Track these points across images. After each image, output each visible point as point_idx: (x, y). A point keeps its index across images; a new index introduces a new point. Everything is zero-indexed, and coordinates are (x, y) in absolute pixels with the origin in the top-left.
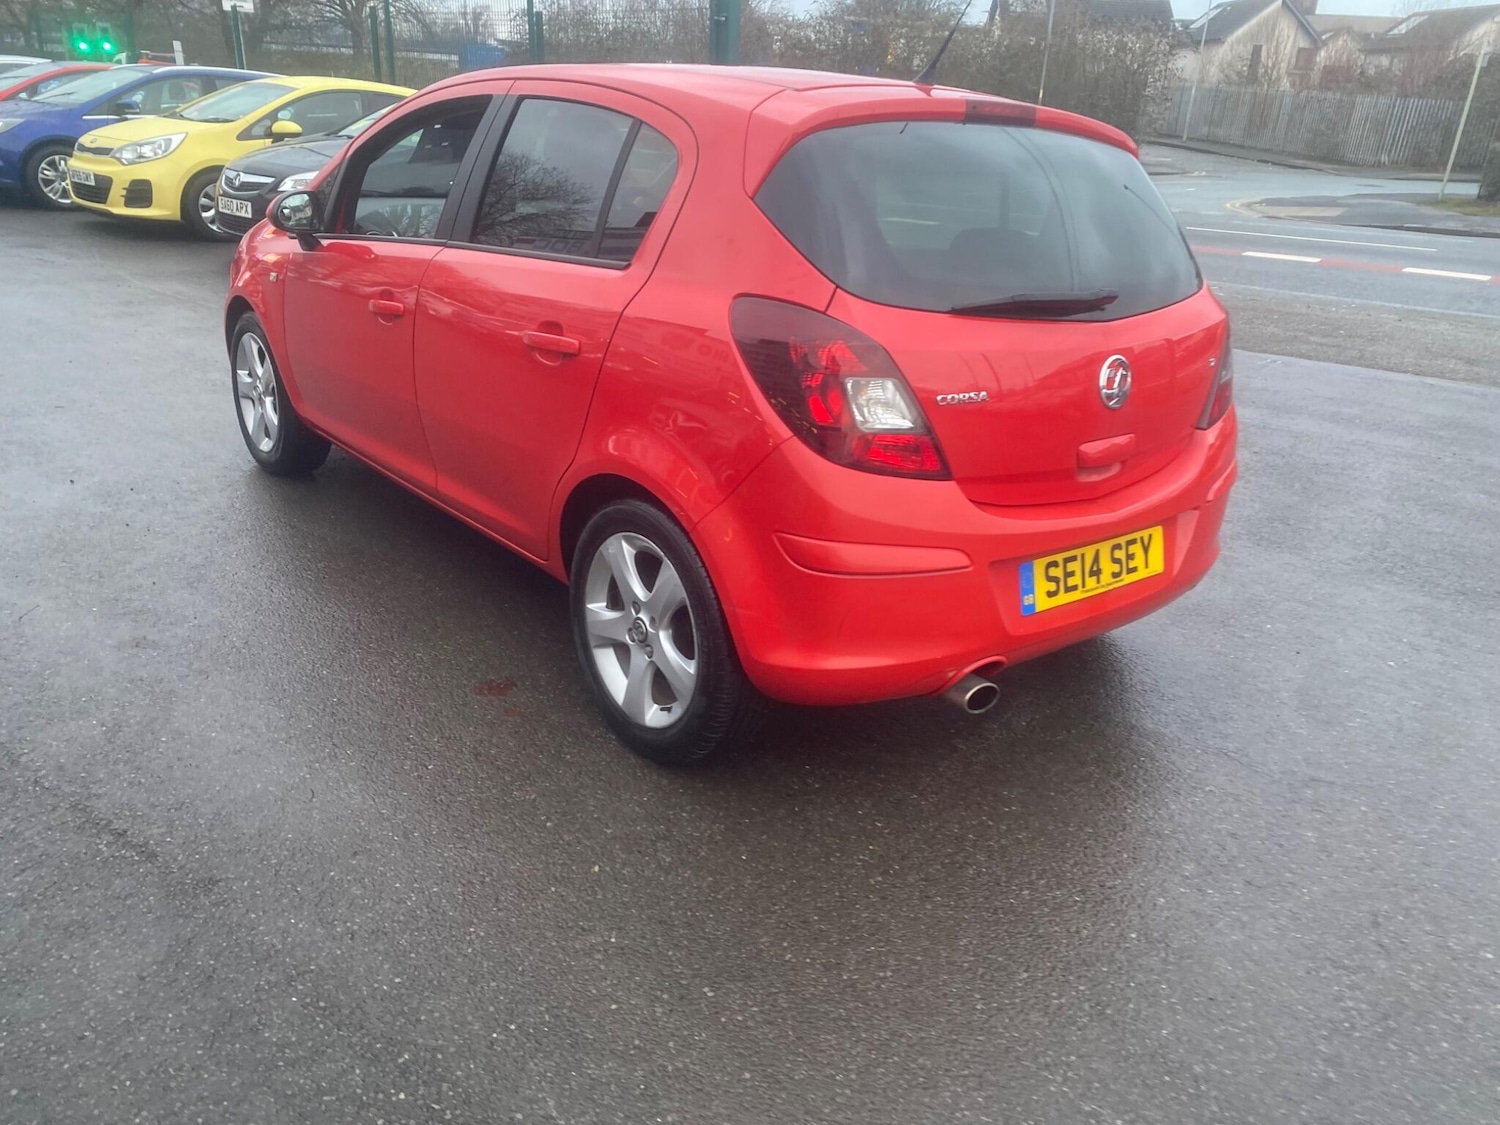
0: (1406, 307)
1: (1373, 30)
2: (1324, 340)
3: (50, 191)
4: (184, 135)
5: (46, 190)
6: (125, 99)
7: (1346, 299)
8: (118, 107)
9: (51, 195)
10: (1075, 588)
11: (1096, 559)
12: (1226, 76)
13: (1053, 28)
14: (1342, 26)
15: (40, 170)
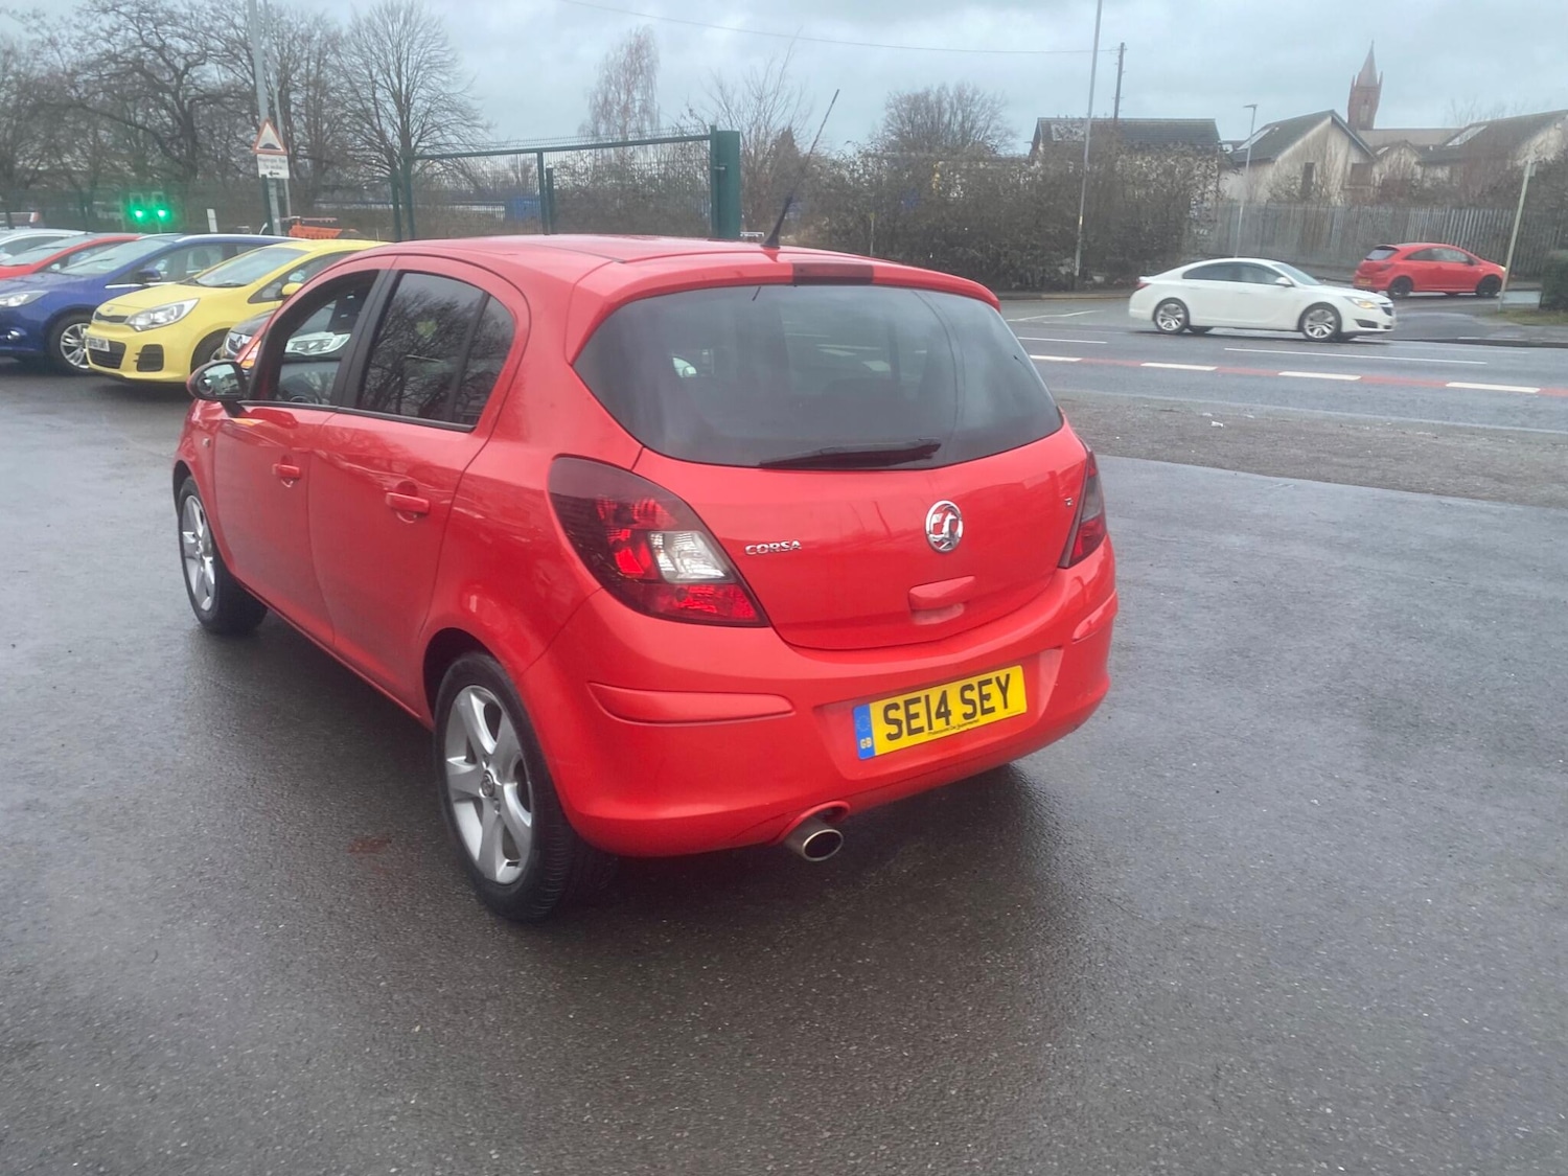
0: (1445, 423)
1: (1432, 142)
2: (1347, 461)
3: (72, 358)
4: (196, 301)
5: (67, 357)
6: (148, 268)
7: (1382, 417)
8: (140, 275)
9: (72, 361)
10: (920, 730)
11: (944, 700)
12: (1275, 195)
13: (1089, 156)
14: (1399, 141)
15: (62, 338)
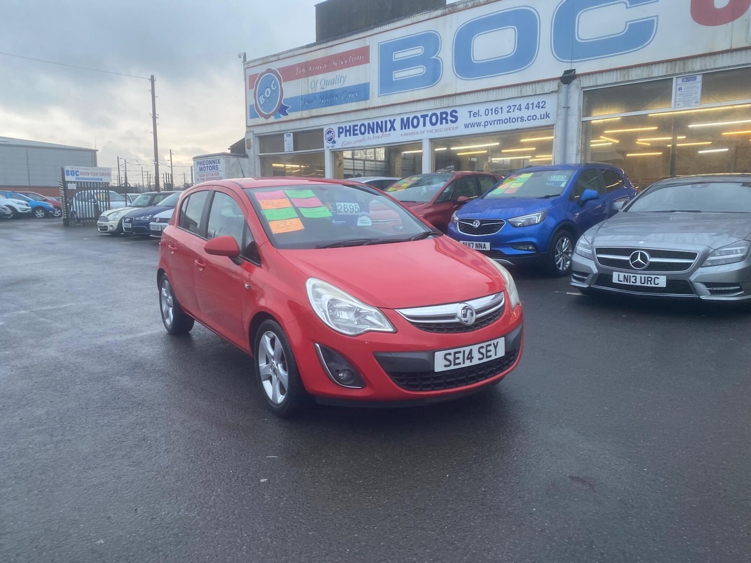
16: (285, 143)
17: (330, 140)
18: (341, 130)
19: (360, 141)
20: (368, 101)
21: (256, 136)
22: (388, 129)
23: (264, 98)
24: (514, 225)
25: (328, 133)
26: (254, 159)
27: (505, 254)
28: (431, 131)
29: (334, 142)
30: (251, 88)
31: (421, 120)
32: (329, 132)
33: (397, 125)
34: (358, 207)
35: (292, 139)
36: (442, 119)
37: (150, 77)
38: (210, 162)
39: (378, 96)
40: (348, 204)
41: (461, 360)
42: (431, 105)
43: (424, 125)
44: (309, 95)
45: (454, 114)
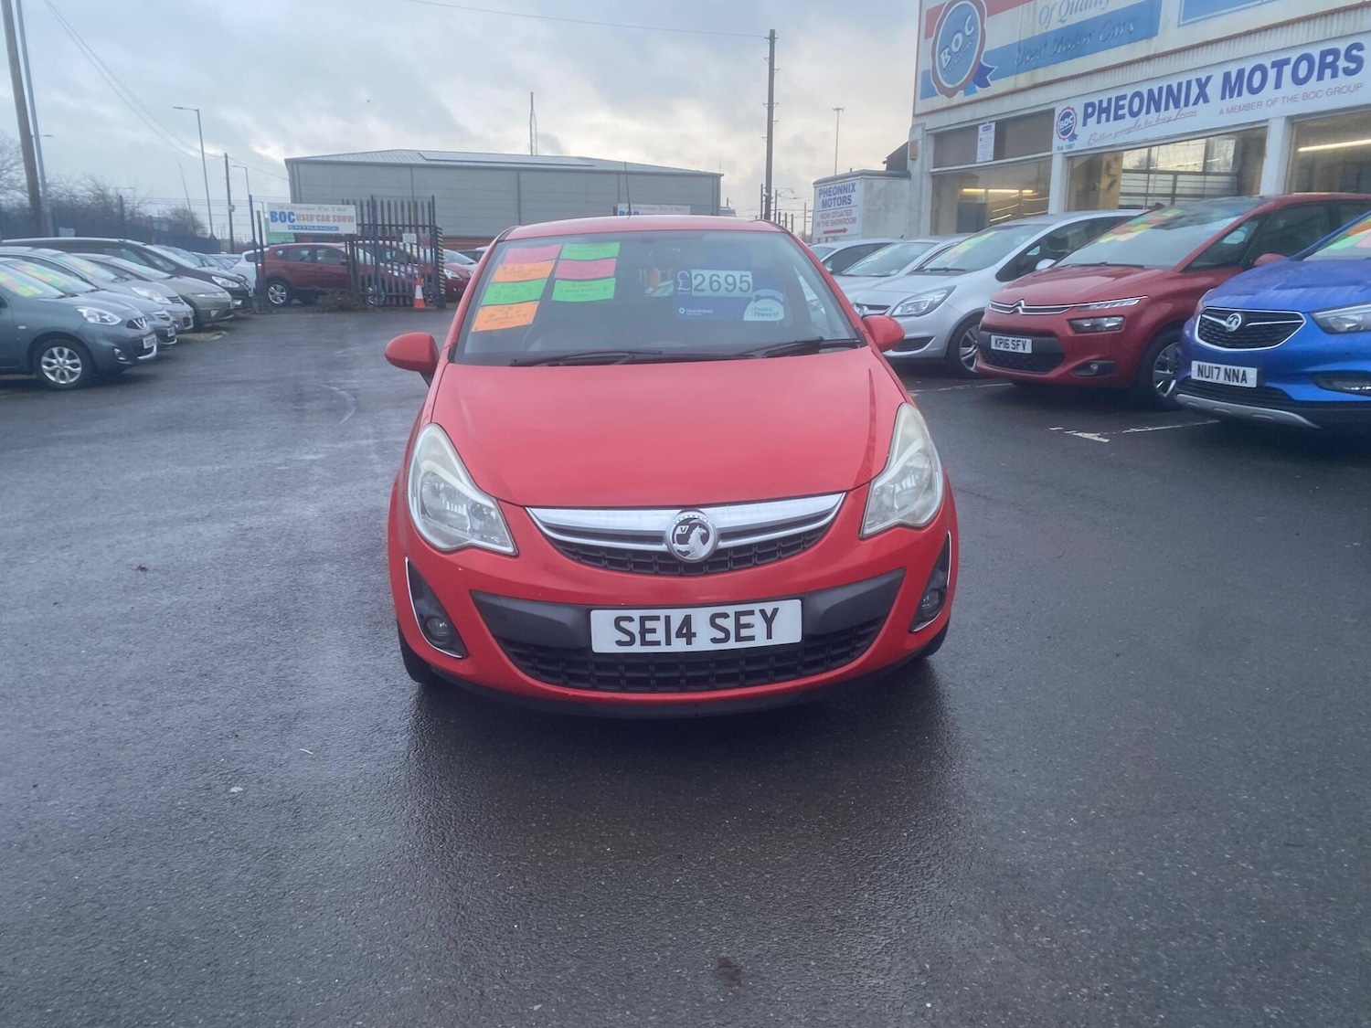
16: (979, 144)
17: (1065, 133)
18: (1090, 110)
19: (1129, 131)
20: (1155, 39)
21: (928, 133)
22: (1192, 99)
23: (949, 54)
24: (1329, 330)
25: (1062, 119)
26: (922, 178)
27: (1293, 400)
28: (1294, 99)
29: (1074, 137)
30: (928, 35)
31: (1272, 74)
32: (1068, 115)
33: (1214, 89)
34: (750, 279)
35: (993, 135)
36: (1323, 66)
37: (768, 35)
38: (840, 190)
39: (1179, 26)
40: (723, 274)
41: (660, 635)
42: (1298, 35)
43: (1278, 85)
44: (1034, 37)
45: (1355, 52)
